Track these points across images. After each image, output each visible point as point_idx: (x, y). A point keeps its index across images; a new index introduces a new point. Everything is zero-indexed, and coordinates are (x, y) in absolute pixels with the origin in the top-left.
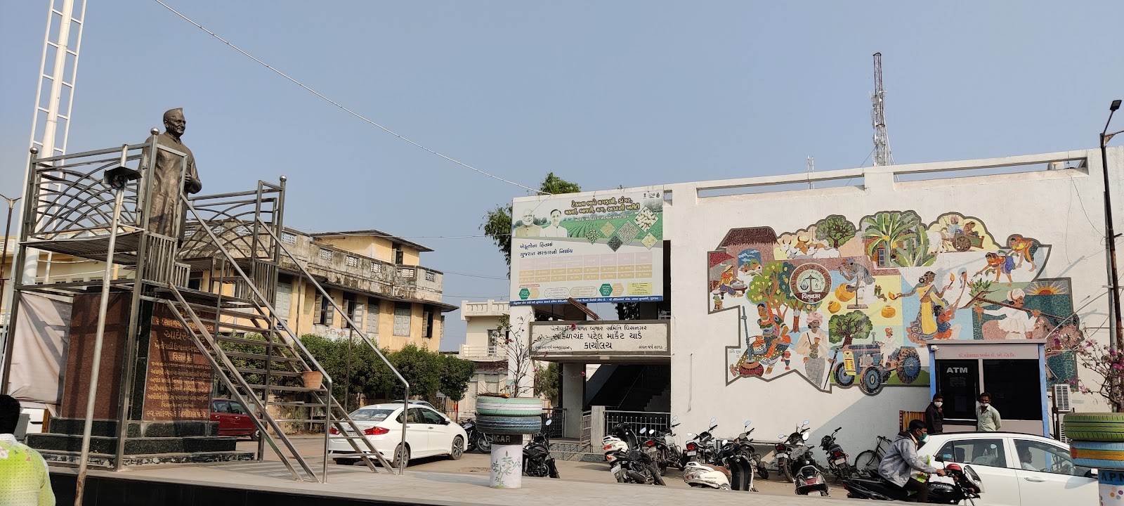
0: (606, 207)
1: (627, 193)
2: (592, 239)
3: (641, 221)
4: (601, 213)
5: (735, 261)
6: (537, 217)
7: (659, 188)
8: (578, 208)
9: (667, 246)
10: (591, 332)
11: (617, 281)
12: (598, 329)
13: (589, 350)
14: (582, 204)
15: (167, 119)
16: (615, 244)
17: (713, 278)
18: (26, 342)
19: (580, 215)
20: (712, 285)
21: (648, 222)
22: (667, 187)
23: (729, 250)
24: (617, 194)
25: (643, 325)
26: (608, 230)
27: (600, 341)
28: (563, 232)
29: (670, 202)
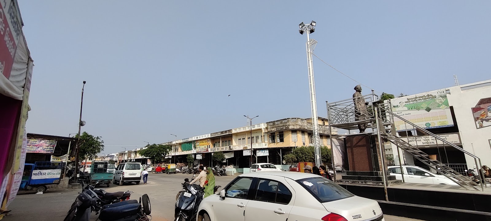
0: (421, 99)
1: (429, 93)
2: (418, 109)
3: (438, 101)
4: (420, 101)
5: (485, 110)
6: (394, 105)
7: (444, 90)
8: (410, 101)
9: (452, 108)
10: (424, 139)
11: (432, 121)
12: (427, 137)
13: (424, 144)
14: (412, 99)
15: (355, 89)
16: (428, 110)
17: (476, 116)
18: (335, 150)
19: (411, 102)
20: (476, 119)
21: (441, 101)
22: (447, 89)
23: (482, 106)
24: (425, 94)
25: (447, 135)
26: (425, 106)
27: (429, 141)
28: (406, 108)
29: (450, 93)
